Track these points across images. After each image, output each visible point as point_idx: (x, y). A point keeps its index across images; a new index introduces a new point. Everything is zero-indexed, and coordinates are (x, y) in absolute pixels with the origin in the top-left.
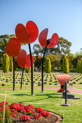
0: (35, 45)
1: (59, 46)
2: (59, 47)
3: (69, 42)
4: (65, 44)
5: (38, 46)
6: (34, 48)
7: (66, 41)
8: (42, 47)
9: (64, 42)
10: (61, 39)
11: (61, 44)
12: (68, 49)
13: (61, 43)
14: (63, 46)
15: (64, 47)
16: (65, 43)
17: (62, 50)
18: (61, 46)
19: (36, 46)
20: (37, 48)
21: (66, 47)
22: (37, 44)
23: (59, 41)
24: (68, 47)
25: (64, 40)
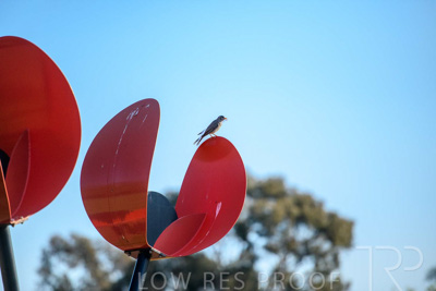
0: (58, 246)
1: (250, 246)
2: (254, 259)
3: (332, 216)
5: (81, 252)
6: (45, 270)
7: (304, 209)
8: (116, 262)
9: (288, 214)
10: (271, 190)
11: (267, 233)
12: (326, 273)
13: (267, 223)
16: (301, 219)
18: (270, 249)
19: (68, 250)
20: (73, 265)
21: (308, 252)
22: (74, 236)
23: (252, 210)
24: (329, 258)
25: (289, 201)
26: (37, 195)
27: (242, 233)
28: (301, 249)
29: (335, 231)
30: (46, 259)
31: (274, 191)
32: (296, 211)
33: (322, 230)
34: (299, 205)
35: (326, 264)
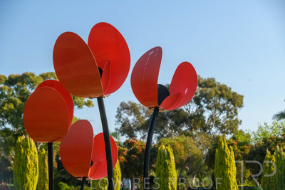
1: (201, 106)
2: (203, 112)
3: (234, 94)
4: (223, 101)
5: (132, 109)
7: (223, 92)
9: (216, 93)
10: (209, 84)
11: (208, 101)
12: (232, 117)
13: (208, 97)
14: (216, 107)
15: (217, 112)
16: (221, 96)
17: (213, 120)
18: (208, 108)
21: (224, 110)
22: (129, 102)
23: (201, 92)
24: (233, 111)
25: (217, 88)
27: (197, 101)
28: (221, 107)
29: (236, 100)
30: (119, 112)
31: (211, 84)
32: (219, 92)
33: (230, 100)
34: (221, 90)
35: (232, 114)
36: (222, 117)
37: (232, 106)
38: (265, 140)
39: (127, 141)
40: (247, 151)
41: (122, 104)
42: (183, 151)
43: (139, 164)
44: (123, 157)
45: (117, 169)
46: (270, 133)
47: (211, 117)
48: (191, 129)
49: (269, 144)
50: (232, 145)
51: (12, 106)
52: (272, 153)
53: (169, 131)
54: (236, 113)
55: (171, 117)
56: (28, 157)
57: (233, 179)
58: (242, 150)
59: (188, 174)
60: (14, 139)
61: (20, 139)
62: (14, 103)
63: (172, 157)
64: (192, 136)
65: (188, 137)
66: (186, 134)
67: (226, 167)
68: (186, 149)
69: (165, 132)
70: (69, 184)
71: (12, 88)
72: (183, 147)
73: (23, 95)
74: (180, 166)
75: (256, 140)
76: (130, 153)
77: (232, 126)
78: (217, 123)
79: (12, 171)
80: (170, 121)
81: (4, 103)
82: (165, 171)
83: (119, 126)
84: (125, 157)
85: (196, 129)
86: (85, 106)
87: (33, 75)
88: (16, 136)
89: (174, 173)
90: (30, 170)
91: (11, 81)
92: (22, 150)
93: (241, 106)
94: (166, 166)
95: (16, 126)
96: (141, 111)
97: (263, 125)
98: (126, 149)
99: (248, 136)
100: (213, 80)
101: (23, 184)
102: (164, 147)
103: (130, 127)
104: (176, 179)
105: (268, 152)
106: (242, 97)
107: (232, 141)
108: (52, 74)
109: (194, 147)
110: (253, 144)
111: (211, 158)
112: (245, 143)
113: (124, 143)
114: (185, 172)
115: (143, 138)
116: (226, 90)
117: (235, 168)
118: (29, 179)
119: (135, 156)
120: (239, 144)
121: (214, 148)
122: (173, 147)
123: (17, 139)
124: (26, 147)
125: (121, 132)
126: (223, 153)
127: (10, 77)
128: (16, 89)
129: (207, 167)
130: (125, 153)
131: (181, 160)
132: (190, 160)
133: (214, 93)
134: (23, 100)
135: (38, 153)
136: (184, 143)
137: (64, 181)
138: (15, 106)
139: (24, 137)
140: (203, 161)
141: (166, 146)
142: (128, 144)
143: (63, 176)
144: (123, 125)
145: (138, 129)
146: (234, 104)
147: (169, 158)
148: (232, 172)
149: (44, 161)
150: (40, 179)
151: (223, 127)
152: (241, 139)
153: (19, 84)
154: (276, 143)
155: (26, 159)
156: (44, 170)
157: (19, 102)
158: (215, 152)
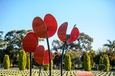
0: (54, 41)
1: (79, 42)
2: (80, 43)
3: (90, 38)
4: (87, 40)
5: (57, 42)
6: (53, 44)
7: (87, 37)
8: (62, 43)
9: (85, 37)
10: (82, 34)
12: (89, 45)
13: (82, 39)
14: (85, 42)
15: (85, 43)
16: (86, 38)
17: (83, 46)
18: (82, 42)
19: (56, 42)
20: (56, 44)
21: (87, 43)
22: (56, 40)
23: (80, 37)
24: (90, 43)
25: (85, 36)
26: (52, 34)
27: (78, 40)
28: (86, 42)
29: (91, 40)
30: (53, 43)
31: (83, 34)
32: (86, 37)
33: (89, 40)
34: (86, 36)
35: (89, 44)
36: (86, 45)
37: (90, 42)
38: (100, 53)
39: (55, 52)
40: (94, 57)
41: (54, 40)
42: (73, 56)
43: (59, 60)
44: (54, 58)
45: (52, 62)
46: (102, 51)
47: (83, 45)
48: (76, 49)
49: (101, 54)
50: (89, 54)
51: (18, 40)
52: (102, 57)
53: (69, 49)
54: (91, 44)
55: (70, 45)
56: (23, 57)
57: (89, 65)
58: (93, 56)
59: (75, 63)
60: (18, 51)
61: (21, 51)
62: (19, 39)
63: (70, 58)
64: (76, 51)
65: (75, 52)
66: (74, 50)
67: (87, 61)
68: (74, 55)
69: (68, 50)
70: (36, 66)
71: (18, 34)
72: (73, 55)
73: (22, 37)
74: (72, 61)
75: (97, 53)
76: (56, 56)
77: (89, 48)
78: (85, 47)
79: (18, 61)
80: (69, 46)
81: (16, 39)
82: (67, 62)
83: (53, 47)
84: (55, 58)
85: (78, 49)
86: (41, 41)
87: (25, 30)
88: (19, 50)
89: (70, 63)
90: (24, 61)
91: (18, 32)
92: (21, 55)
93: (92, 42)
94: (68, 61)
95: (19, 47)
96: (60, 43)
97: (100, 48)
98: (55, 55)
99: (95, 51)
100: (84, 33)
101: (21, 65)
102: (67, 55)
103: (56, 48)
104: (71, 65)
105: (101, 57)
106: (93, 39)
107: (89, 53)
108: (31, 30)
109: (77, 55)
110: (96, 54)
111: (82, 58)
112: (94, 54)
113: (54, 53)
114: (74, 63)
115: (60, 51)
116: (88, 36)
117: (90, 62)
118: (23, 64)
119: (58, 57)
120: (92, 54)
121: (84, 55)
122: (70, 54)
123: (19, 51)
124: (22, 54)
125: (53, 49)
126: (86, 57)
127: (18, 31)
128: (20, 35)
129: (81, 61)
130: (54, 56)
131: (73, 59)
132: (75, 59)
133: (84, 37)
134: (21, 38)
135: (26, 56)
136: (74, 53)
137: (34, 65)
138: (19, 40)
139: (22, 50)
140: (80, 59)
141: (68, 54)
142: (56, 53)
143: (34, 63)
144: (54, 47)
145: (59, 49)
146: (90, 41)
147: (69, 58)
148: (89, 63)
149: (28, 58)
150: (27, 64)
151: (86, 48)
152: (92, 53)
153: (21, 33)
154: (104, 54)
155: (22, 57)
156: (28, 61)
157: (20, 39)
158: (84, 56)
